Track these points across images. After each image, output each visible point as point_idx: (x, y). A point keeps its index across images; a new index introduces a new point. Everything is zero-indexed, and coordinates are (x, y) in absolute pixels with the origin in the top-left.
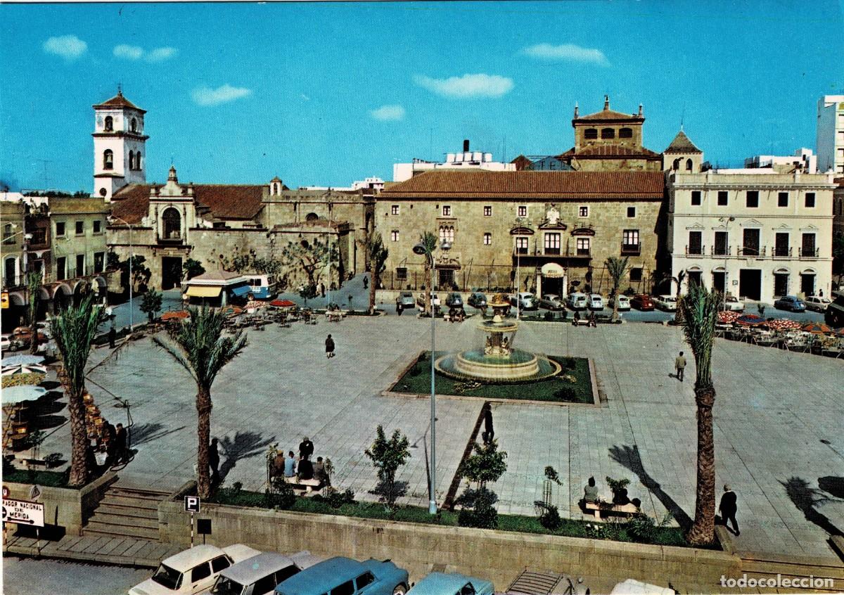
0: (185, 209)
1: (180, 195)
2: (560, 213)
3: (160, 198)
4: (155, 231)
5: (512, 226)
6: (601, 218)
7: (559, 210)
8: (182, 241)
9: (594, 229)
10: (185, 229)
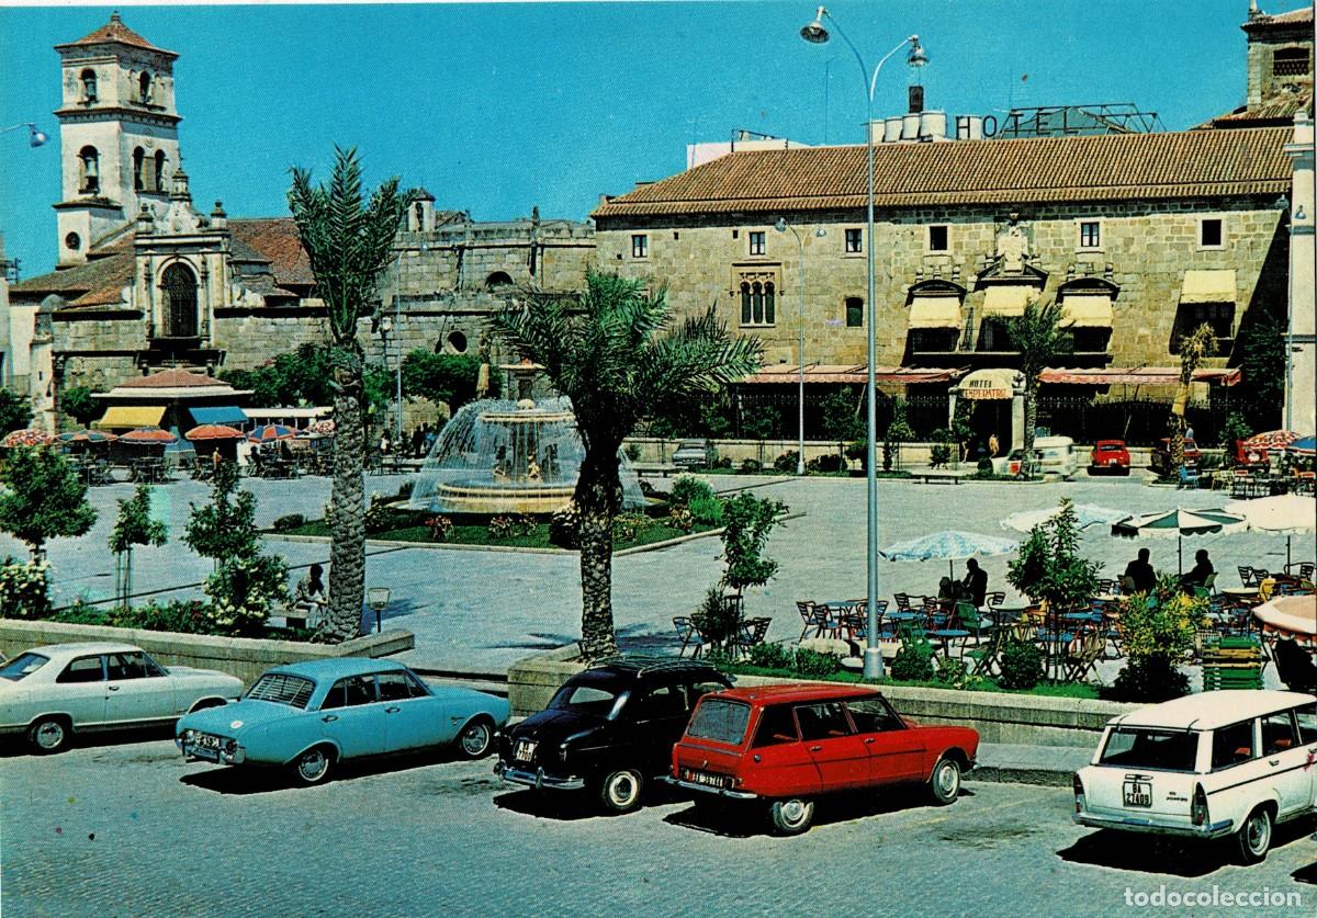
0: (204, 263)
1: (196, 232)
2: (1030, 241)
3: (156, 241)
4: (146, 318)
5: (913, 279)
6: (1133, 249)
7: (1029, 233)
8: (199, 341)
9: (1116, 280)
10: (207, 310)
